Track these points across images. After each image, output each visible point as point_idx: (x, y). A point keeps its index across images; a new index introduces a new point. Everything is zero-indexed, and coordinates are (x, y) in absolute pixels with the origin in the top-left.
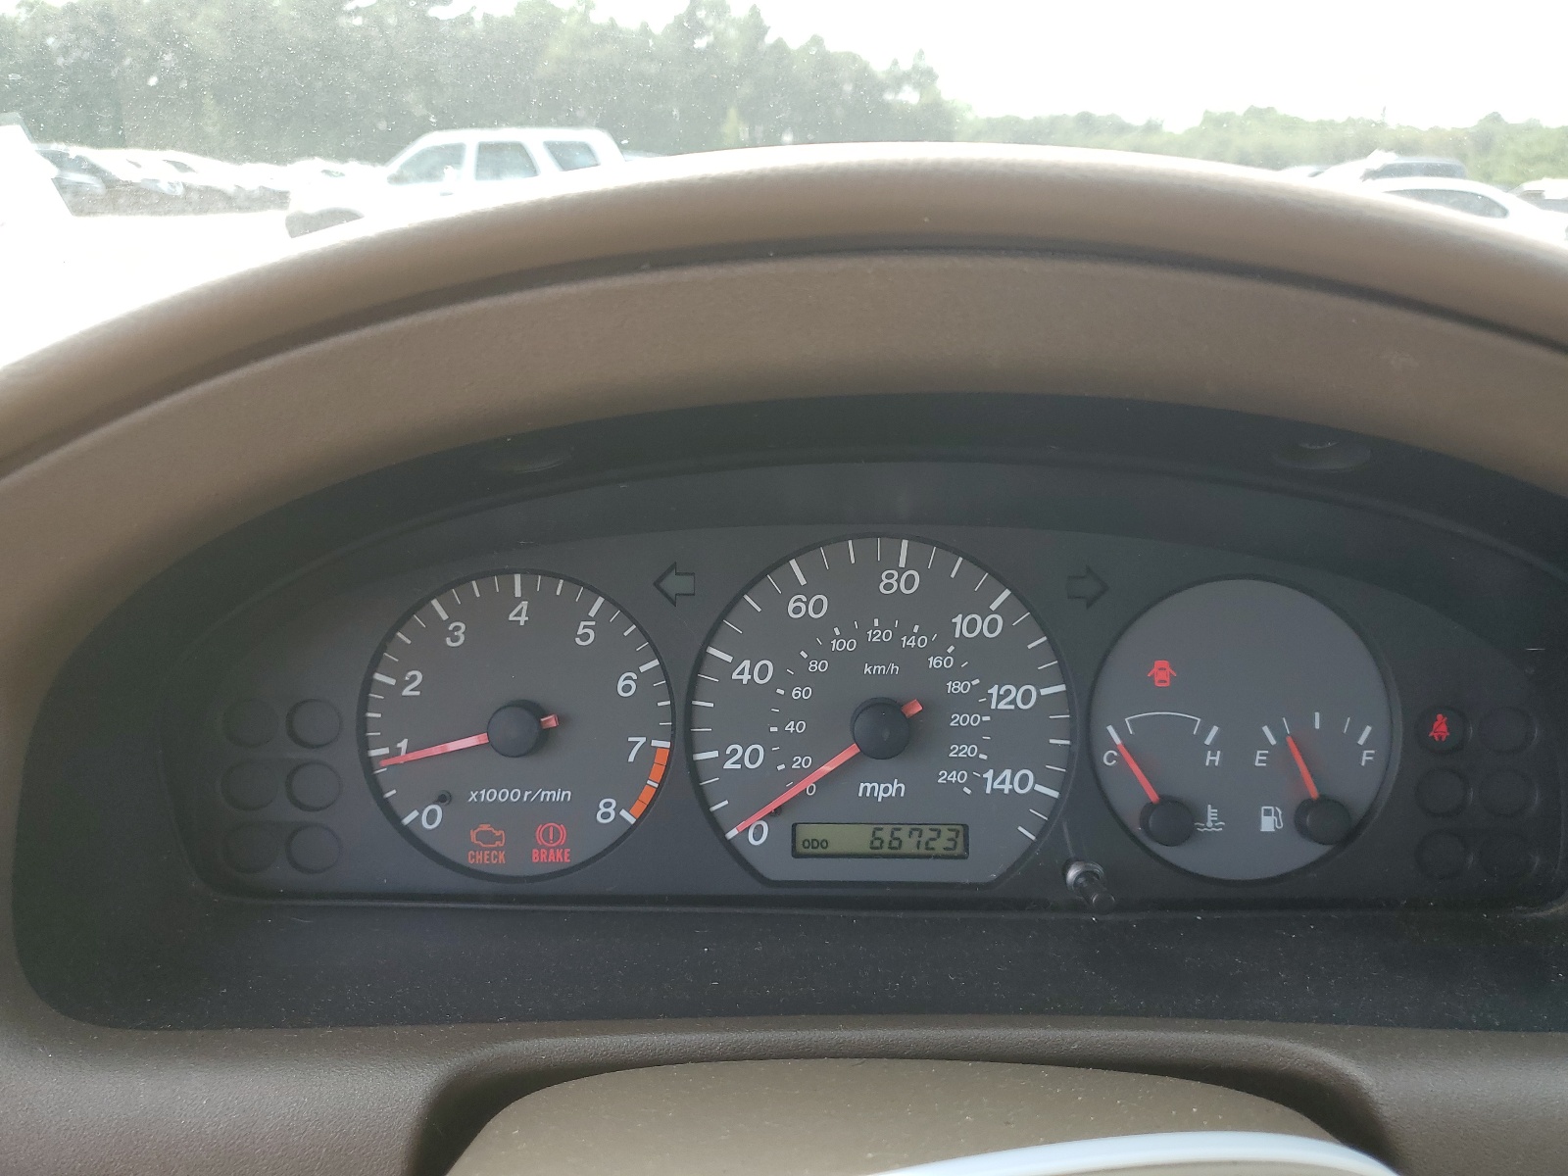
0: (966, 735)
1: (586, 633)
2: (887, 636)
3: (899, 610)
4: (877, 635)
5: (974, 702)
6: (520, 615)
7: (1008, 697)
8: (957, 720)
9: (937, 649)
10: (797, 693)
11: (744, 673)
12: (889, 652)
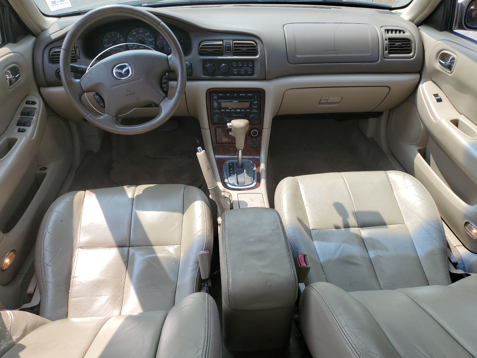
0: (147, 43)
1: (118, 36)
2: (140, 35)
3: (141, 33)
4: (140, 36)
5: (147, 40)
6: (113, 35)
7: (150, 40)
8: (146, 42)
9: (144, 36)
10: (134, 40)
11: (130, 39)
12: (141, 37)
